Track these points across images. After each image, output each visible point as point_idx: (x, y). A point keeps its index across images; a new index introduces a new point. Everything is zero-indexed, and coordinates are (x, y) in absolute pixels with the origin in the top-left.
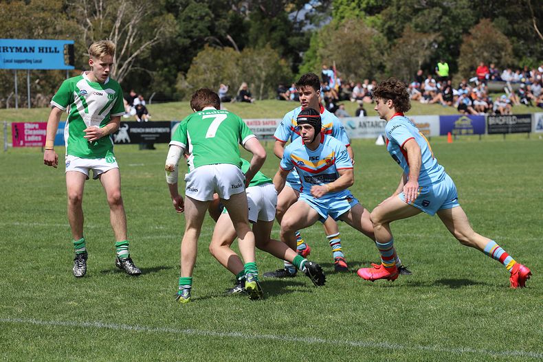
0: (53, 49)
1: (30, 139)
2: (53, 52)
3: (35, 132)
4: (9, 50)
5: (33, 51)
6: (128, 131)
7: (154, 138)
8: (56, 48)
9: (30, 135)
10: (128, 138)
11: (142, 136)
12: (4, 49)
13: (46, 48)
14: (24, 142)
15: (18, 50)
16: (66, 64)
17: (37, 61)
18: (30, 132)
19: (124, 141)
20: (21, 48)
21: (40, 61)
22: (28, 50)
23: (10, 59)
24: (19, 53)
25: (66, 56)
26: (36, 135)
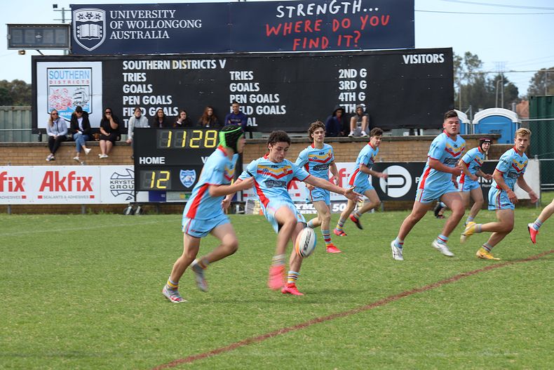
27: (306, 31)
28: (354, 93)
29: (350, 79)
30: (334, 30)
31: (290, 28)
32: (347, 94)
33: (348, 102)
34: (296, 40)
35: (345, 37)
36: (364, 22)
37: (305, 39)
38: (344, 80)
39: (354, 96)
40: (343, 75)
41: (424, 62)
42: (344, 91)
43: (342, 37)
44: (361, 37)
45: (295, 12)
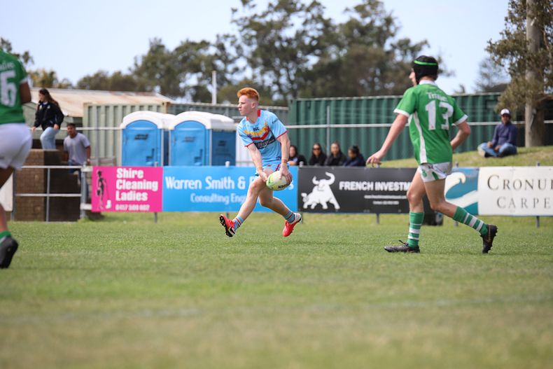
1: (125, 197)
3: (136, 185)
6: (334, 188)
7: (396, 203)
9: (127, 191)
10: (334, 201)
11: (367, 197)
14: (114, 203)
18: (127, 185)
19: (325, 207)
26: (137, 191)
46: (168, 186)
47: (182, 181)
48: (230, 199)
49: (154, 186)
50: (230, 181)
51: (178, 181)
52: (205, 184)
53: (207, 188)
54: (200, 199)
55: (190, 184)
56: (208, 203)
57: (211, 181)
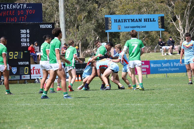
0: (152, 20)
2: (152, 21)
4: (127, 21)
5: (141, 21)
8: (154, 19)
12: (124, 21)
13: (148, 19)
15: (133, 20)
16: (159, 28)
17: (143, 27)
20: (134, 19)
21: (145, 27)
22: (138, 21)
23: (128, 26)
24: (133, 23)
25: (160, 23)
27: (10, 15)
28: (26, 39)
29: (24, 34)
30: (19, 15)
31: (5, 13)
32: (23, 39)
33: (24, 42)
34: (7, 18)
35: (22, 17)
36: (27, 12)
37: (10, 18)
38: (22, 34)
39: (26, 40)
40: (22, 32)
41: (46, 28)
42: (23, 38)
43: (21, 18)
44: (27, 18)
45: (6, 7)
46: (152, 66)
47: (156, 65)
48: (169, 69)
49: (147, 66)
50: (168, 64)
51: (154, 65)
52: (162, 65)
53: (163, 66)
54: (161, 70)
55: (158, 65)
56: (163, 71)
57: (163, 64)
